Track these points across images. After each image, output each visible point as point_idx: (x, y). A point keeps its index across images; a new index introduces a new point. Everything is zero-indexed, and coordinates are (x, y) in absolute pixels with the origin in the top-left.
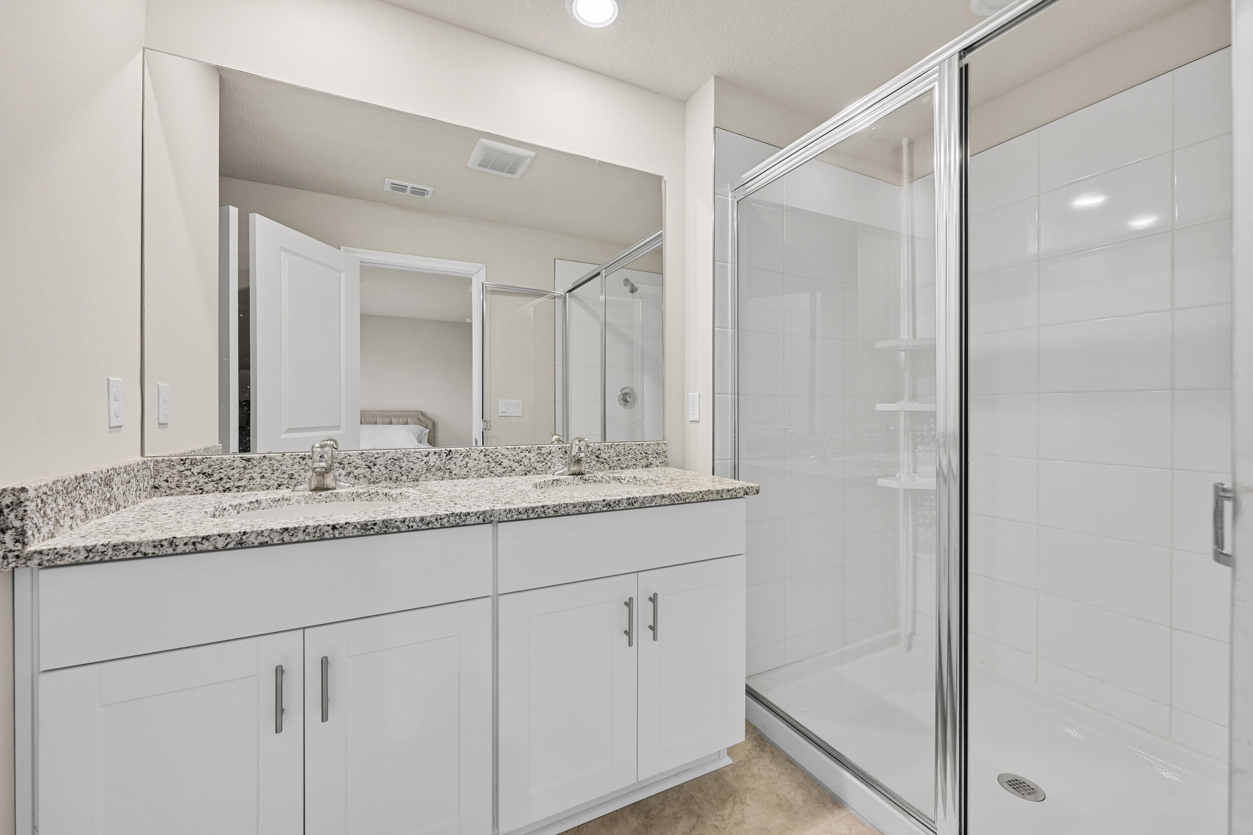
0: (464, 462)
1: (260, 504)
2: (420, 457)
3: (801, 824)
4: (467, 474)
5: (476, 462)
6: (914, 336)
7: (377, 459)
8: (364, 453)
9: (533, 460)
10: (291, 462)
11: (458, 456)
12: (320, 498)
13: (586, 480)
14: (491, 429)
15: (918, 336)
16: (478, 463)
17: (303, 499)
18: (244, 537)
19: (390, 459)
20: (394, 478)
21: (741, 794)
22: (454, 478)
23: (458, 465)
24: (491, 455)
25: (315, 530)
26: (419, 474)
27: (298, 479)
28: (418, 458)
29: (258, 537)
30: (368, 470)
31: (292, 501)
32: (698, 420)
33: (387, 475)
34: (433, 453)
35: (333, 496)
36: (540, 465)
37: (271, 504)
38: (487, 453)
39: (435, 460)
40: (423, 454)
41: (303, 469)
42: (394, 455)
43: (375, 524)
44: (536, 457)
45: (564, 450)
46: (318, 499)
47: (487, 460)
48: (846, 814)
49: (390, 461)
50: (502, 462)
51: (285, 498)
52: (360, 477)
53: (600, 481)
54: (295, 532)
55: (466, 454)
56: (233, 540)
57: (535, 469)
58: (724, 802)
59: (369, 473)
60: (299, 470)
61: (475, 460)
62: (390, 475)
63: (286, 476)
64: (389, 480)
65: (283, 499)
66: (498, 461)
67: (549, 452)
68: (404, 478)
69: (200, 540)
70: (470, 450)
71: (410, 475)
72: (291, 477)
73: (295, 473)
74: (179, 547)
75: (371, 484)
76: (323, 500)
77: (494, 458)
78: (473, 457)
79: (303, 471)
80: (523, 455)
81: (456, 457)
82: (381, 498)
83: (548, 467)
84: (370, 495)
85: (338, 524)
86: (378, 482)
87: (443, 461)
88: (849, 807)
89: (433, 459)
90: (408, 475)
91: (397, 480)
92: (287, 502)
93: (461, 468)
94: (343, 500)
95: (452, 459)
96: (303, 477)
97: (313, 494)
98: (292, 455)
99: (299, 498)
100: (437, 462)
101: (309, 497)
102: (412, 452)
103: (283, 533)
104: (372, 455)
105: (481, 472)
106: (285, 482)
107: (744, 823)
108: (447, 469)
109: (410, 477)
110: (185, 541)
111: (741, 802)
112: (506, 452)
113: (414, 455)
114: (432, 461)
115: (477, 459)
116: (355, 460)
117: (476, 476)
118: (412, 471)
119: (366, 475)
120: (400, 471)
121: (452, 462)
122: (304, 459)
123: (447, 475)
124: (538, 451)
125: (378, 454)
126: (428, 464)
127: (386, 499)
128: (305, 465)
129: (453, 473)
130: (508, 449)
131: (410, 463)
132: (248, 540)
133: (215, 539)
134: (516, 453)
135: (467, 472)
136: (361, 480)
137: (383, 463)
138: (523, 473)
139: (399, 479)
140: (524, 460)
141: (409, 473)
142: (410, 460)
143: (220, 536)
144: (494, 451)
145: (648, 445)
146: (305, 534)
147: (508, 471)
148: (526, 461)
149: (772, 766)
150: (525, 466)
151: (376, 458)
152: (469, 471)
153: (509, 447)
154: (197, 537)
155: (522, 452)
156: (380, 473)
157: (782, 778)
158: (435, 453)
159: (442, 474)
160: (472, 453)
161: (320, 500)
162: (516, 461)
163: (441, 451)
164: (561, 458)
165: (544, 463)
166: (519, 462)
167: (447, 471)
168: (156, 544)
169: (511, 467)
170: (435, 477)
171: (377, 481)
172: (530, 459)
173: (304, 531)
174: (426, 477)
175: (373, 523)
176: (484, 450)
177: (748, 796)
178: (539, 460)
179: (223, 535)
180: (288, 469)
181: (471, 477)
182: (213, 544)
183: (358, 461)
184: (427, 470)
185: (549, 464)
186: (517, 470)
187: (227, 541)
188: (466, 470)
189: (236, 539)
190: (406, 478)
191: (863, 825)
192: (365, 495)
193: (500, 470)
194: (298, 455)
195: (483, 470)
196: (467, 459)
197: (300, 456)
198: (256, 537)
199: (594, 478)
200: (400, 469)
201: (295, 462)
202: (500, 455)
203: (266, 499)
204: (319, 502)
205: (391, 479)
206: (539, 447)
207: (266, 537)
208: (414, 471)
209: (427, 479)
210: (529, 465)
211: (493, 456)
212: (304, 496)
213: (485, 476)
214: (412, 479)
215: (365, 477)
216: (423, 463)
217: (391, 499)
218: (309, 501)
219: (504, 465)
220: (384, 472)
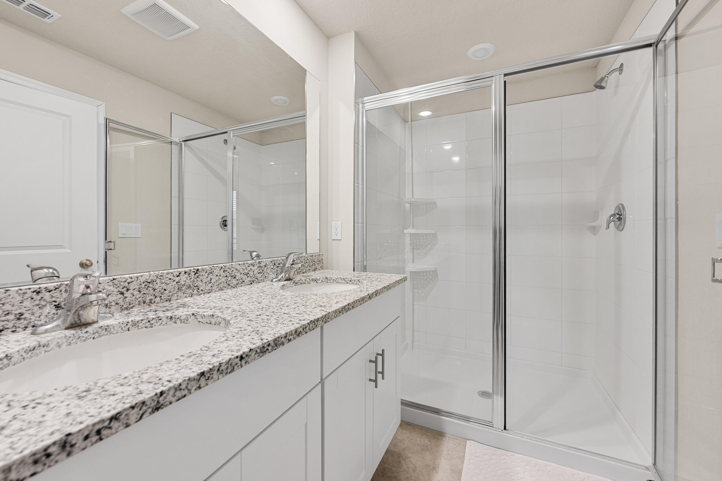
0: (209, 279)
1: (10, 359)
2: (172, 277)
3: (437, 453)
4: (211, 288)
5: (218, 277)
6: (413, 197)
7: (131, 284)
8: (115, 279)
9: (256, 272)
10: (19, 298)
11: (204, 273)
12: (86, 335)
13: (296, 283)
14: (116, 248)
15: (414, 197)
16: (219, 278)
17: (66, 340)
18: (161, 399)
19: (144, 283)
20: (148, 301)
21: (404, 454)
22: (201, 294)
23: (204, 282)
24: (228, 270)
25: (227, 366)
26: (171, 294)
27: (30, 319)
28: (170, 279)
29: (176, 394)
30: (121, 296)
31: (51, 346)
32: (340, 239)
33: (140, 299)
34: (184, 272)
35: (103, 330)
36: (260, 275)
37: (25, 355)
38: (226, 269)
39: (185, 279)
40: (175, 275)
41: (38, 305)
42: (147, 278)
43: (269, 345)
44: (258, 270)
45: (274, 263)
46: (83, 337)
47: (226, 275)
48: (447, 438)
49: (144, 284)
50: (236, 276)
51: (42, 344)
52: (112, 305)
53: (304, 283)
54: (210, 374)
55: (210, 271)
56: (149, 408)
57: (257, 279)
58: (399, 462)
59: (121, 299)
60: (31, 307)
61: (217, 276)
62: (143, 299)
63: (11, 317)
64: (142, 304)
65: (40, 346)
66: (233, 275)
67: (265, 265)
68: (158, 299)
69: (106, 424)
70: (213, 268)
71: (163, 296)
72: (20, 317)
73: (25, 312)
74: (77, 445)
75: (124, 310)
76: (90, 337)
77: (230, 273)
78: (215, 274)
79: (38, 307)
80: (249, 268)
81: (203, 275)
82: (164, 323)
83: (265, 276)
84: (149, 321)
85: (244, 353)
86: (132, 308)
87: (192, 279)
88: (447, 434)
89: (183, 278)
90: (161, 297)
91: (151, 302)
92: (45, 348)
93: (207, 284)
94: (115, 332)
95: (200, 277)
96: (37, 315)
97: (77, 332)
98: (21, 290)
99: (60, 341)
100: (187, 281)
101: (72, 336)
102: (165, 274)
103: (200, 379)
104: (124, 280)
105: (221, 286)
106: (10, 325)
107: (417, 468)
108: (195, 286)
109: (163, 298)
110: (86, 433)
111: (408, 458)
112: (238, 267)
113: (167, 276)
114: (182, 280)
115: (219, 275)
116: (106, 287)
117: (218, 289)
118: (165, 292)
119: (118, 302)
120: (154, 293)
121: (200, 280)
122: (38, 293)
123: (195, 292)
124: (259, 265)
125: (131, 278)
126: (179, 283)
127: (171, 322)
128: (40, 300)
129: (200, 289)
130: (240, 265)
131: (163, 285)
132: (166, 400)
133: (127, 415)
134: (245, 267)
135: (211, 287)
136: (113, 308)
137: (137, 287)
138: (250, 283)
139: (153, 302)
140: (250, 273)
141: (162, 294)
142: (163, 281)
143: (133, 407)
144: (230, 267)
145: (315, 256)
146: (219, 373)
147: (240, 283)
148: (251, 273)
149: (404, 431)
150: (251, 277)
151: (129, 283)
152: (213, 286)
153: (241, 263)
154: (103, 421)
155: (249, 267)
156: (134, 297)
157: (412, 435)
158: (185, 272)
159: (191, 291)
160: (214, 270)
161: (86, 338)
162: (245, 274)
163: (190, 270)
164: (272, 269)
165: (262, 274)
166: (247, 274)
167: (195, 288)
168: (38, 456)
169: (242, 279)
170: (185, 295)
171: (130, 307)
172: (254, 271)
173: (218, 370)
174: (178, 296)
175: (268, 344)
176: (223, 267)
177: (407, 452)
178: (259, 271)
179: (137, 405)
180: (14, 308)
181: (214, 290)
182: (125, 422)
183: (109, 288)
184: (178, 289)
185: (265, 274)
186: (245, 281)
187: (141, 412)
188: (210, 285)
189: (152, 405)
190: (160, 299)
191: (457, 439)
192: (144, 322)
193: (234, 282)
194: (30, 289)
195: (222, 284)
196: (211, 276)
197: (32, 290)
198: (174, 393)
199: (301, 282)
200: (154, 291)
201: (25, 298)
202: (235, 270)
203: (18, 351)
204: (84, 341)
205: (144, 302)
206: (259, 262)
207: (184, 390)
208: (167, 291)
209: (179, 298)
210: (253, 276)
211: (230, 271)
212: (66, 336)
213: (224, 288)
214: (165, 300)
215: (117, 304)
216: (175, 283)
217: (178, 321)
218: (72, 342)
219: (237, 278)
220: (138, 296)
